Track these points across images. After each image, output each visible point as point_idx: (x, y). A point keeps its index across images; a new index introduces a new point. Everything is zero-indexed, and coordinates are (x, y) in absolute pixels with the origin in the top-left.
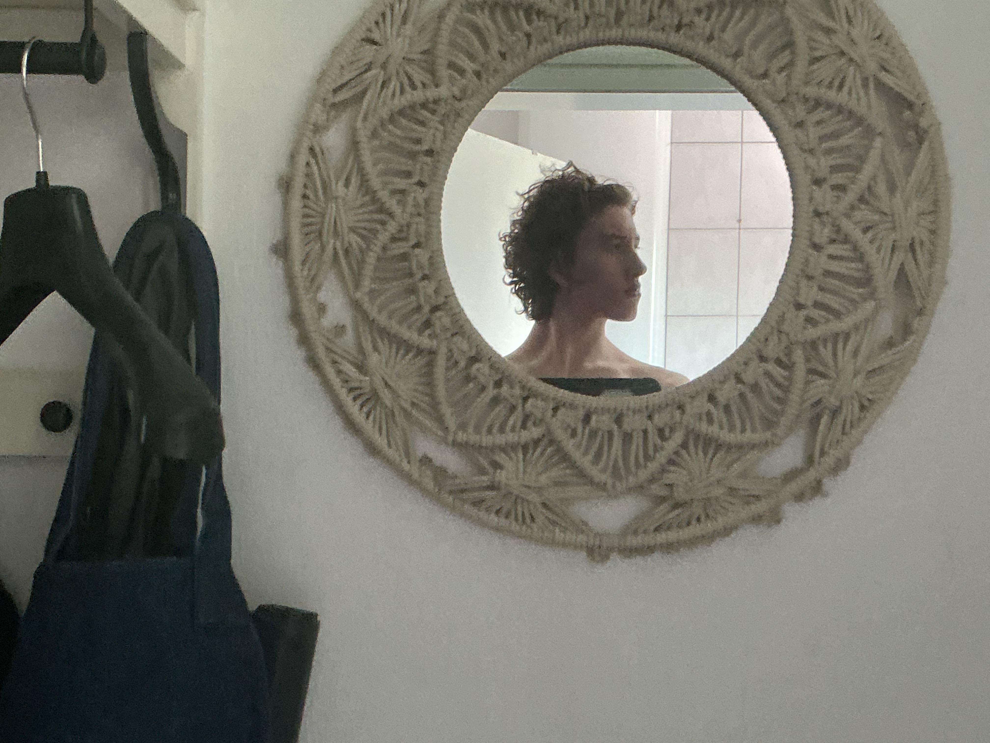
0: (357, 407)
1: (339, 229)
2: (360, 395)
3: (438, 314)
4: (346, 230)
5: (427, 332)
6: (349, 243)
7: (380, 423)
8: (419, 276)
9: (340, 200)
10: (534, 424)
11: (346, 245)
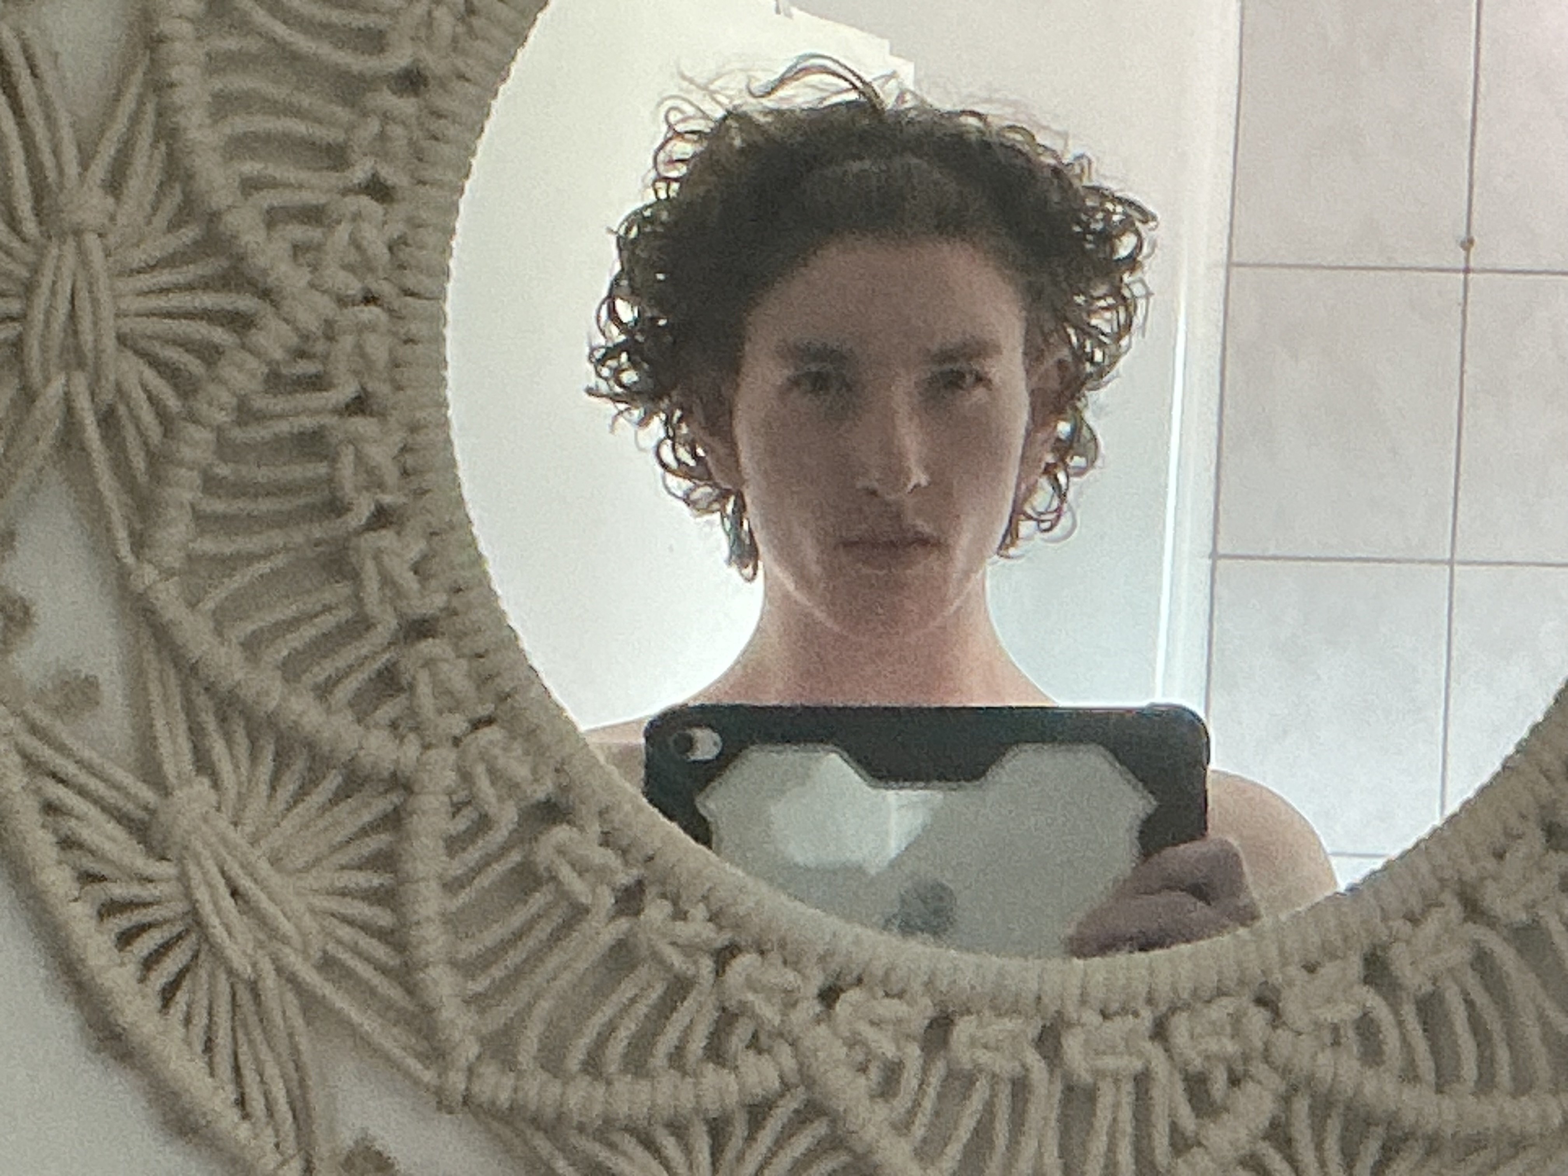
0: (132, 969)
1: (87, 338)
2: (142, 928)
3: (427, 647)
4: (109, 343)
5: (388, 711)
6: (119, 389)
7: (210, 1028)
8: (364, 509)
9: (91, 240)
10: (754, 1044)
11: (107, 396)
